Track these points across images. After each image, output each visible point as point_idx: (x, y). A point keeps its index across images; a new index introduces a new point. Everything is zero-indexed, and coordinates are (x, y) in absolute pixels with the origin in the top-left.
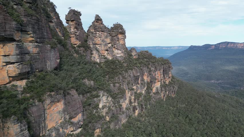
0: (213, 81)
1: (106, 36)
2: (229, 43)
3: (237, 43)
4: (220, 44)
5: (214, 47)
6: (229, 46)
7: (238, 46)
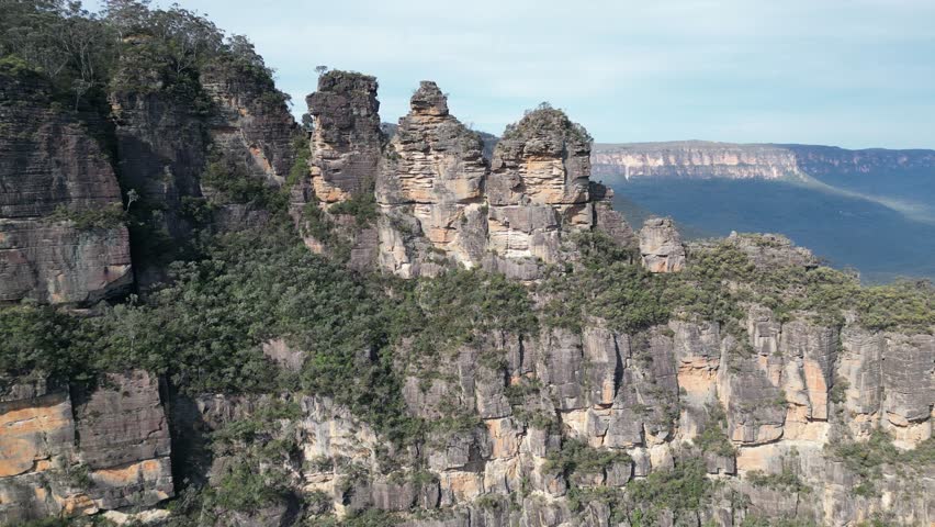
1: (453, 169)
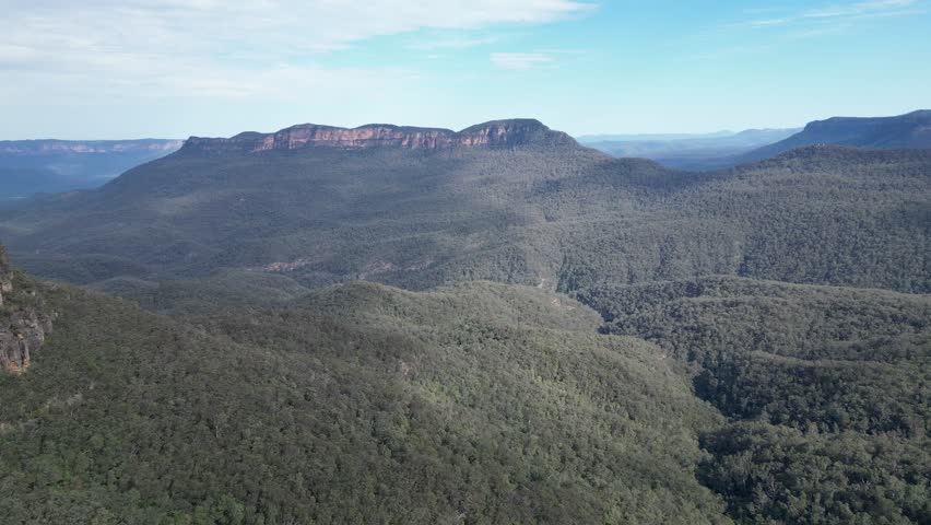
0: (276, 266)
2: (315, 128)
3: (338, 128)
4: (288, 131)
5: (270, 141)
6: (317, 138)
7: (343, 138)
